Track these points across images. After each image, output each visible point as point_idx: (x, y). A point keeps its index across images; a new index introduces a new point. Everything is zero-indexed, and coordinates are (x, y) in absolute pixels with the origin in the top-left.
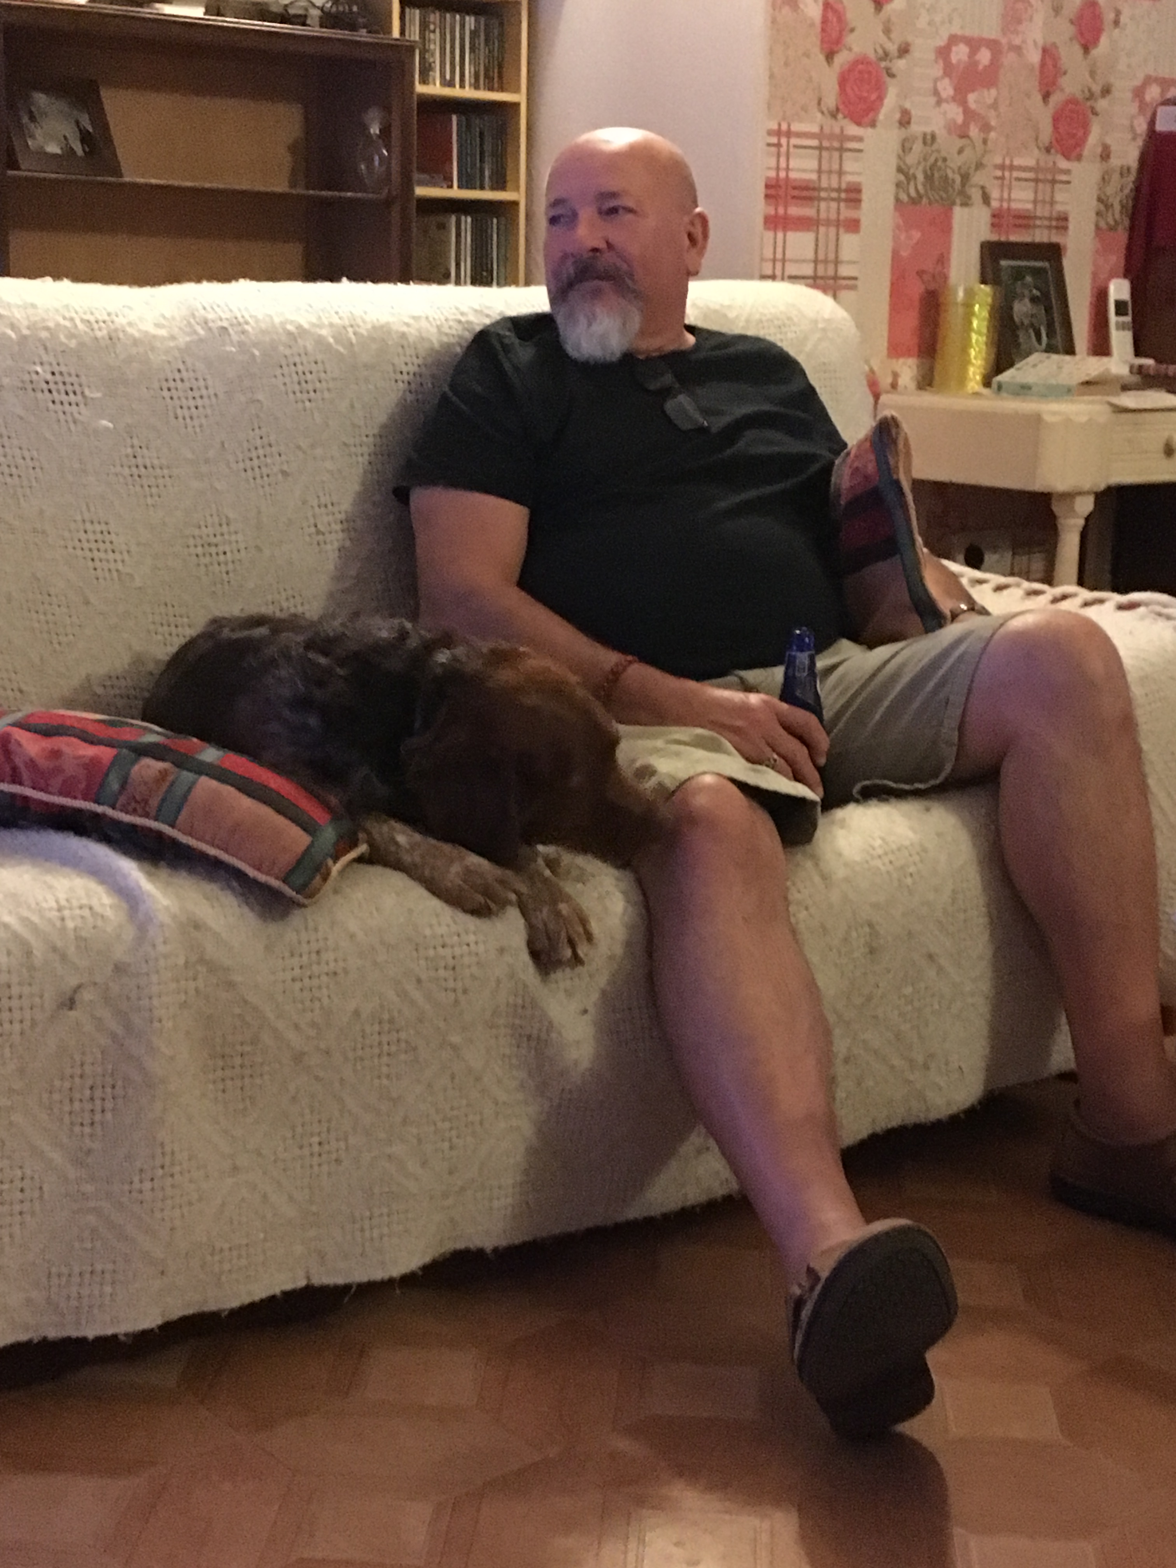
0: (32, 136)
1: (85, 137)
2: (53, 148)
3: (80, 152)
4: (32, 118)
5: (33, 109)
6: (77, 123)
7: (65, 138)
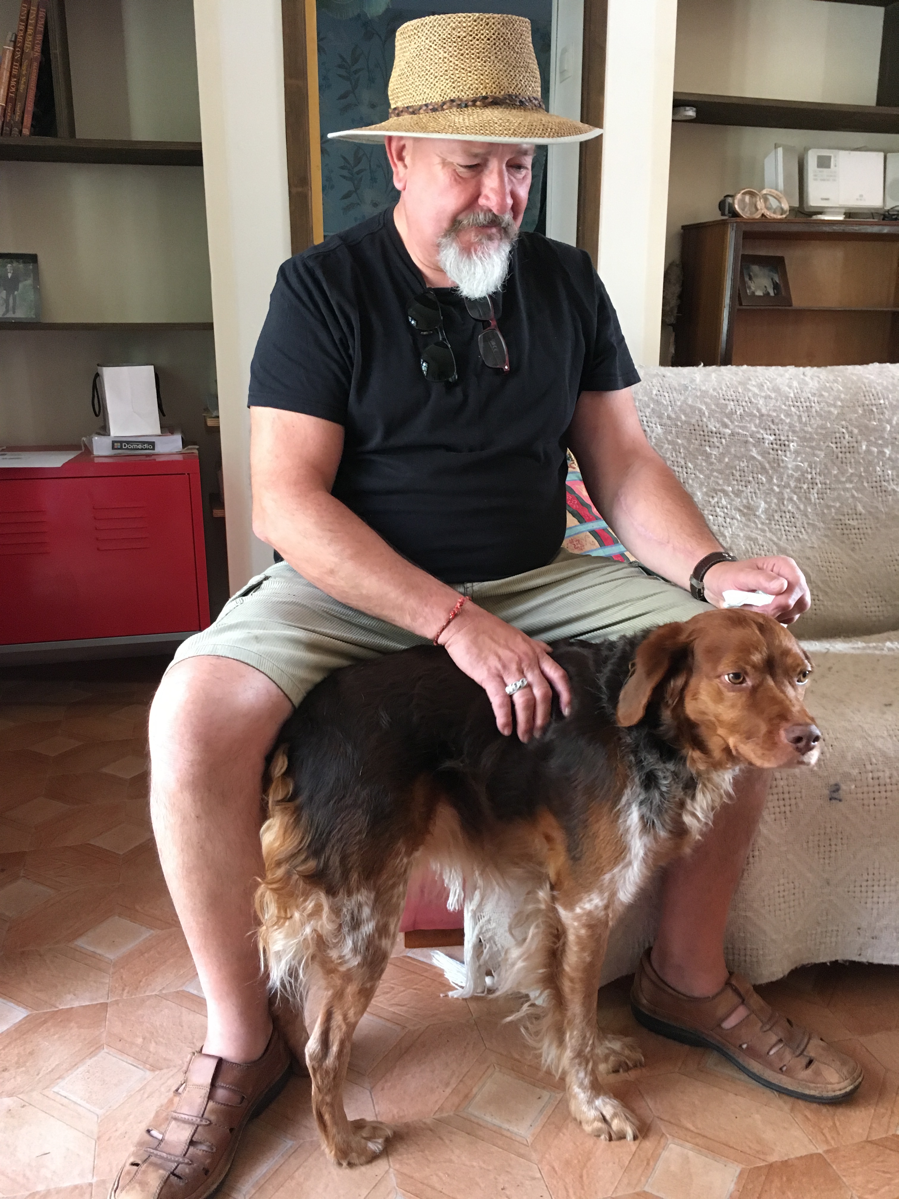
0: (750, 288)
1: (776, 286)
2: (759, 293)
3: (772, 294)
4: (750, 278)
5: (751, 273)
6: (772, 279)
7: (766, 287)
